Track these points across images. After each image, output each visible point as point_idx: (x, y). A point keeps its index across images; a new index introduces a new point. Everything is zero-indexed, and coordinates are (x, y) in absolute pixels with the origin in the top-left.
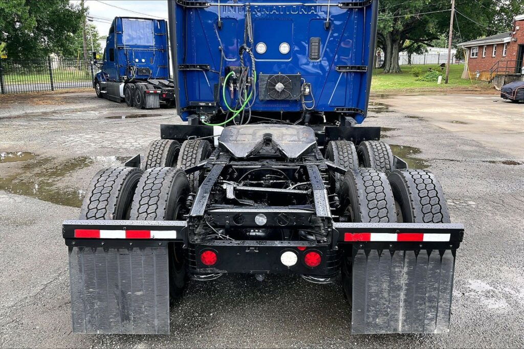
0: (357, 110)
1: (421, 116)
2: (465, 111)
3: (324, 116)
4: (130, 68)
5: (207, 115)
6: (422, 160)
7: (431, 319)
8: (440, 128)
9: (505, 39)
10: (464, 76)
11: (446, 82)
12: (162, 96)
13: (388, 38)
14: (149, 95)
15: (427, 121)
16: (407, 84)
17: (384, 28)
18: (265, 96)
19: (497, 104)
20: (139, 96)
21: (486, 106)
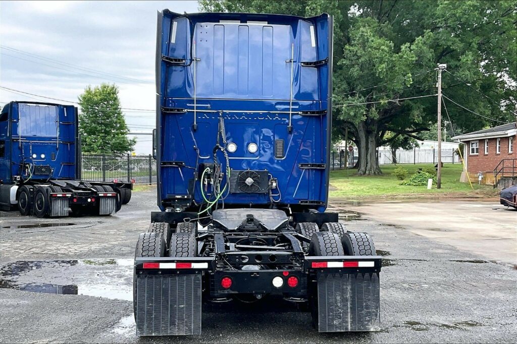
0: (319, 203)
1: (399, 223)
2: (452, 219)
3: (290, 208)
4: (25, 166)
5: (181, 207)
6: (389, 260)
7: (368, 321)
8: (417, 235)
9: (508, 132)
10: (462, 179)
11: (439, 187)
12: (73, 201)
13: (362, 128)
14: (56, 199)
15: (404, 228)
16: (388, 189)
17: (355, 116)
18: (236, 190)
19: (497, 212)
20: (42, 202)
21: (481, 214)
